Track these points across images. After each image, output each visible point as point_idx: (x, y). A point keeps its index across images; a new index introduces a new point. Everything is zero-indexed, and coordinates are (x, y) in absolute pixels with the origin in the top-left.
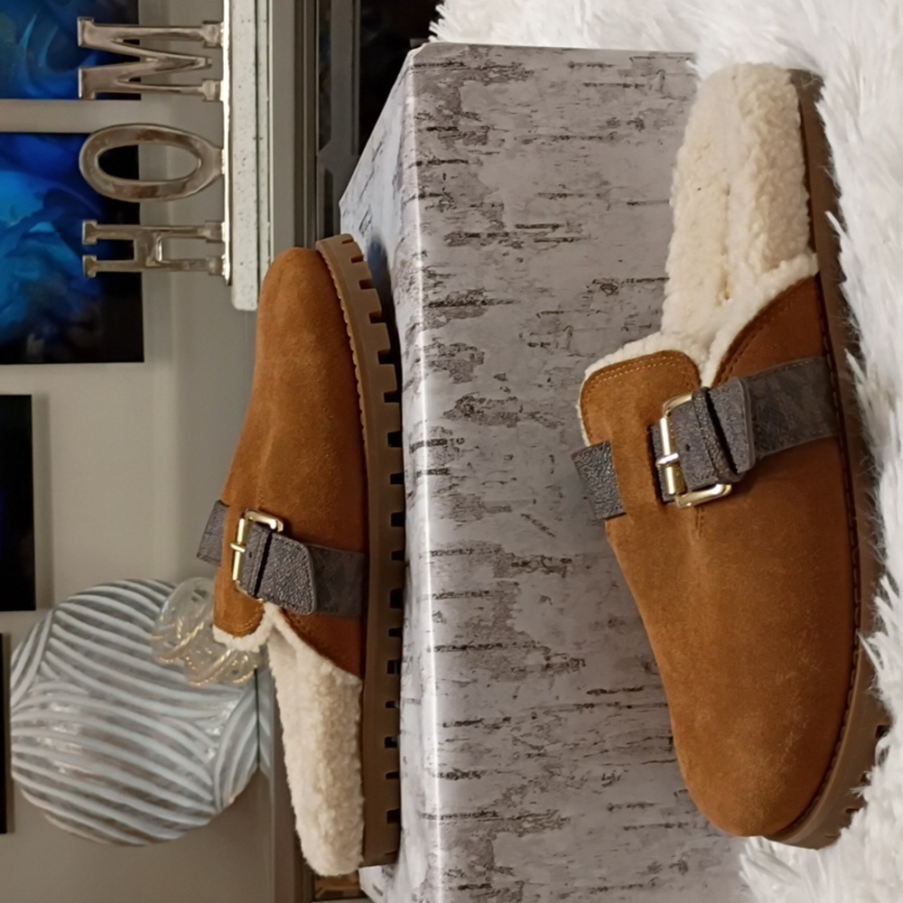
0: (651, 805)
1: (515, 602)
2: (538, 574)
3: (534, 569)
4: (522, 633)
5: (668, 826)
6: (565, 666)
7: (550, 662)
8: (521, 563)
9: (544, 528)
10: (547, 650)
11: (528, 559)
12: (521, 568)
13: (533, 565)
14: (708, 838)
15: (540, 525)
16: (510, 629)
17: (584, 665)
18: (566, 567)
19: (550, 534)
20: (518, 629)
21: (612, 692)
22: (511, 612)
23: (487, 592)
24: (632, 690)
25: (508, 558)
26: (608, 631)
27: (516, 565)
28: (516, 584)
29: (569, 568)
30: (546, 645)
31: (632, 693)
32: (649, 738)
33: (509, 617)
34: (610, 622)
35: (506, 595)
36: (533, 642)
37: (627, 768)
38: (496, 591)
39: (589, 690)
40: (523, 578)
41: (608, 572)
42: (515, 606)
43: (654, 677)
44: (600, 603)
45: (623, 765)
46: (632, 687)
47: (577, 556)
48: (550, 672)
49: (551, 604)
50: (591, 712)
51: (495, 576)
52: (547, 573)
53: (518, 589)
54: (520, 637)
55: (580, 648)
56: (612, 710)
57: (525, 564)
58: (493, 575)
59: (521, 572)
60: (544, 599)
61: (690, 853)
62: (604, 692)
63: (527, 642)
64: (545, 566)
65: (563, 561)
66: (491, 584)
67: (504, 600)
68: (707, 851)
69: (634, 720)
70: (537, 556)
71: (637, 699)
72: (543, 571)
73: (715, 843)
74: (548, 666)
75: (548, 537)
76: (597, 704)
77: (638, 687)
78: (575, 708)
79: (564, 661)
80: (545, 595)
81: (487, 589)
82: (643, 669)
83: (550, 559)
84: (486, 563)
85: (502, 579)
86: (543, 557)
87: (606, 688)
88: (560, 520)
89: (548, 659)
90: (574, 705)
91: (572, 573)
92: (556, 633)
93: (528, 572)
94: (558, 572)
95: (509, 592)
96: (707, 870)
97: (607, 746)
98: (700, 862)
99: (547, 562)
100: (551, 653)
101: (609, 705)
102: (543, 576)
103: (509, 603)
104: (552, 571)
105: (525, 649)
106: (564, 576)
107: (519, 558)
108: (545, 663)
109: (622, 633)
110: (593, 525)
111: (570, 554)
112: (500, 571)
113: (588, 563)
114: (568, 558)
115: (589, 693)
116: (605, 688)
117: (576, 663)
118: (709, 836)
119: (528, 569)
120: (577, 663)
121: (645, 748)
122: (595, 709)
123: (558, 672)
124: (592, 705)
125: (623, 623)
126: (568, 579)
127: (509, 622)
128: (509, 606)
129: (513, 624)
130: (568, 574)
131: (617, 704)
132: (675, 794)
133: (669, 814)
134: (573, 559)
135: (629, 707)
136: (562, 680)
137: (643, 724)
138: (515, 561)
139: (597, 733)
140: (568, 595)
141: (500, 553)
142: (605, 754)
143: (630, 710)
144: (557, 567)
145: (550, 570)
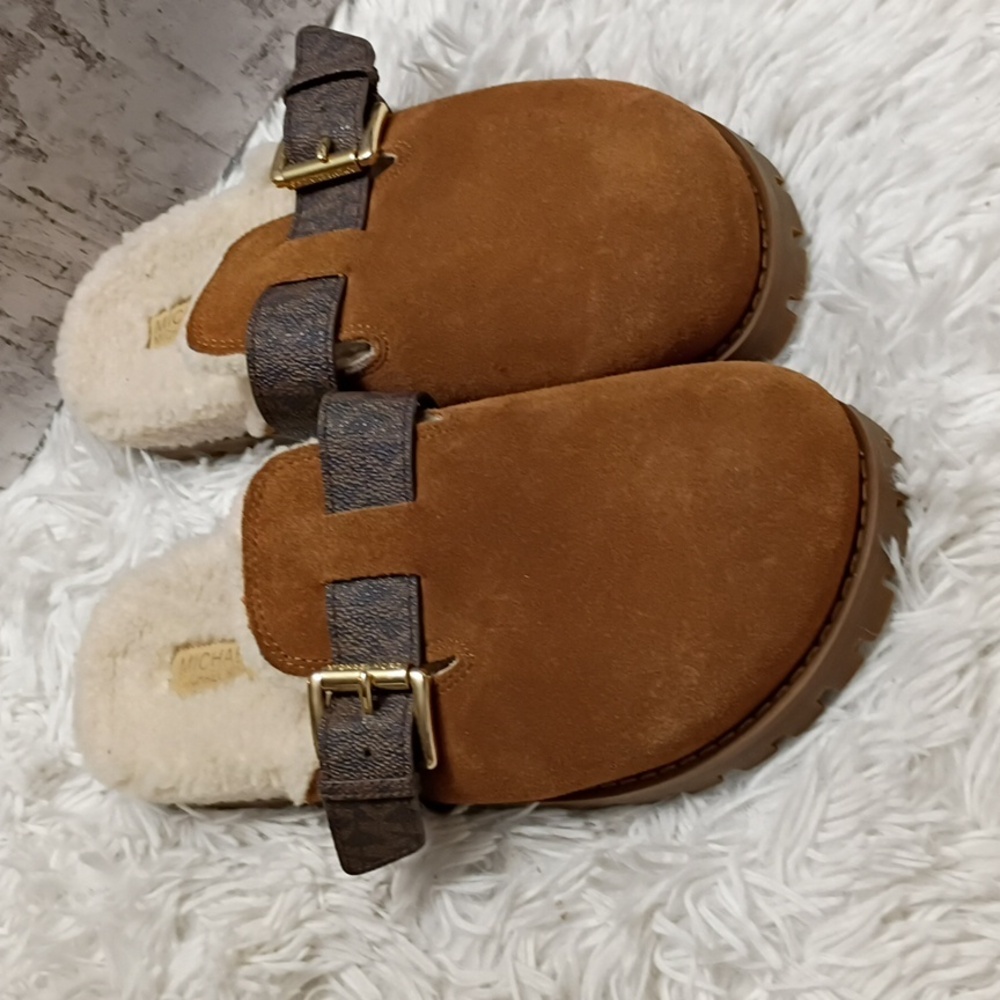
0: (8, 316)
1: (28, 63)
2: (68, 52)
3: (69, 45)
4: (13, 96)
5: (8, 342)
6: (27, 151)
7: (19, 139)
8: (60, 30)
9: (104, 12)
10: (24, 125)
11: (69, 30)
12: (58, 36)
13: (70, 39)
14: (32, 370)
15: (104, 6)
16: (6, 85)
17: (44, 161)
18: (96, 62)
19: (106, 22)
20: (12, 89)
21: (49, 200)
22: (18, 70)
23: (11, 35)
24: (66, 208)
25: (53, 17)
26: (86, 144)
27: (55, 28)
28: (42, 46)
29: (98, 66)
30: (25, 121)
31: (64, 210)
32: (48, 258)
33: (13, 73)
34: (94, 137)
35: (26, 50)
36: (17, 110)
37: (10, 272)
38: (20, 41)
39: (31, 185)
40: (52, 44)
41: (126, 92)
42: (26, 67)
43: (91, 208)
44: (99, 115)
45: (9, 267)
46: (67, 205)
47: (113, 58)
48: (11, 148)
49: (59, 86)
50: (19, 206)
51: (29, 26)
52: (78, 56)
53: (41, 53)
54: (9, 98)
55: (52, 144)
56: (36, 215)
57: (64, 33)
58: (28, 22)
59: (54, 38)
60: (56, 78)
61: (8, 375)
62: (42, 195)
63: (11, 107)
64: (79, 49)
65: (99, 55)
66: (19, 30)
67: (20, 53)
68: (23, 379)
69: (47, 234)
70: (79, 34)
71: (64, 218)
72: (74, 51)
73: (35, 377)
74: (13, 142)
75: (103, 23)
76: (30, 203)
77: (72, 208)
78: (8, 193)
79: (30, 146)
80: (61, 76)
81: (14, 32)
82: (88, 196)
83: (89, 45)
84: (30, 6)
85: (32, 33)
86: (84, 39)
87: (47, 193)
88: (125, 15)
89: (19, 134)
90: (11, 192)
91: (97, 72)
92: (43, 115)
93: (61, 43)
94: (86, 62)
95: (30, 49)
96: (11, 396)
97: (10, 244)
98: (11, 386)
99: (83, 46)
100: (25, 132)
101: (38, 209)
102: (70, 55)
103: (23, 59)
104: (82, 58)
105: (5, 112)
106: (88, 69)
107: (63, 24)
108: (13, 136)
109: (96, 154)
110: (147, 41)
111: (108, 53)
112: (35, 25)
113: (116, 72)
114: (104, 54)
115: (30, 188)
116: (45, 192)
117: (38, 154)
118: (34, 368)
119: (62, 41)
120: (40, 155)
121: (38, 265)
122: (24, 206)
123: (17, 152)
124: (23, 200)
125: (103, 145)
126: (90, 75)
127: (10, 77)
128: (21, 63)
129: (12, 82)
130: (93, 70)
131: (46, 212)
132: (33, 318)
133: (17, 333)
134: (108, 59)
135: (53, 221)
136: (17, 162)
137: (52, 243)
138: (57, 24)
139: (10, 227)
140: (79, 89)
141: (50, 7)
142: (4, 250)
143: (51, 224)
144: (87, 56)
145: (81, 55)
